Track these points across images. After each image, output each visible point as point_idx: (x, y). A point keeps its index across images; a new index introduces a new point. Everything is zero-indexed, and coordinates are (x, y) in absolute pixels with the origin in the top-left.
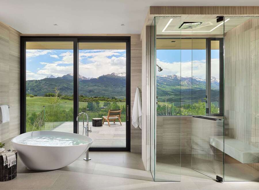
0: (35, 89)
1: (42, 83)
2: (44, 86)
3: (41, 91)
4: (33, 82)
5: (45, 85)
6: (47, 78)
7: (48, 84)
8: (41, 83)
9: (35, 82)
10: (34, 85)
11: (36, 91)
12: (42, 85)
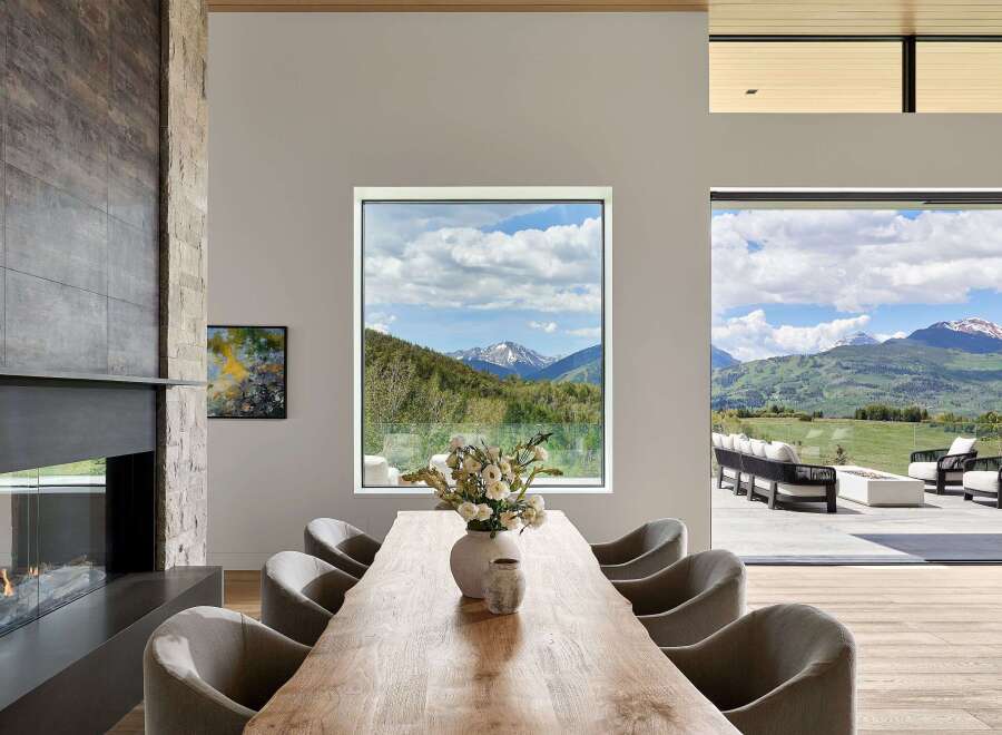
0: (798, 391)
1: (826, 367)
2: (833, 378)
3: (822, 395)
4: (792, 364)
5: (834, 374)
6: (839, 345)
7: (847, 368)
8: (821, 366)
9: (798, 361)
10: (793, 376)
11: (802, 396)
12: (824, 374)
